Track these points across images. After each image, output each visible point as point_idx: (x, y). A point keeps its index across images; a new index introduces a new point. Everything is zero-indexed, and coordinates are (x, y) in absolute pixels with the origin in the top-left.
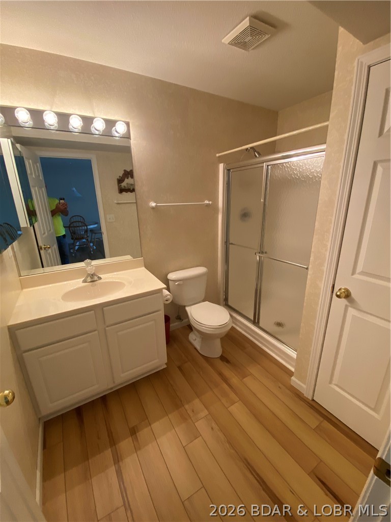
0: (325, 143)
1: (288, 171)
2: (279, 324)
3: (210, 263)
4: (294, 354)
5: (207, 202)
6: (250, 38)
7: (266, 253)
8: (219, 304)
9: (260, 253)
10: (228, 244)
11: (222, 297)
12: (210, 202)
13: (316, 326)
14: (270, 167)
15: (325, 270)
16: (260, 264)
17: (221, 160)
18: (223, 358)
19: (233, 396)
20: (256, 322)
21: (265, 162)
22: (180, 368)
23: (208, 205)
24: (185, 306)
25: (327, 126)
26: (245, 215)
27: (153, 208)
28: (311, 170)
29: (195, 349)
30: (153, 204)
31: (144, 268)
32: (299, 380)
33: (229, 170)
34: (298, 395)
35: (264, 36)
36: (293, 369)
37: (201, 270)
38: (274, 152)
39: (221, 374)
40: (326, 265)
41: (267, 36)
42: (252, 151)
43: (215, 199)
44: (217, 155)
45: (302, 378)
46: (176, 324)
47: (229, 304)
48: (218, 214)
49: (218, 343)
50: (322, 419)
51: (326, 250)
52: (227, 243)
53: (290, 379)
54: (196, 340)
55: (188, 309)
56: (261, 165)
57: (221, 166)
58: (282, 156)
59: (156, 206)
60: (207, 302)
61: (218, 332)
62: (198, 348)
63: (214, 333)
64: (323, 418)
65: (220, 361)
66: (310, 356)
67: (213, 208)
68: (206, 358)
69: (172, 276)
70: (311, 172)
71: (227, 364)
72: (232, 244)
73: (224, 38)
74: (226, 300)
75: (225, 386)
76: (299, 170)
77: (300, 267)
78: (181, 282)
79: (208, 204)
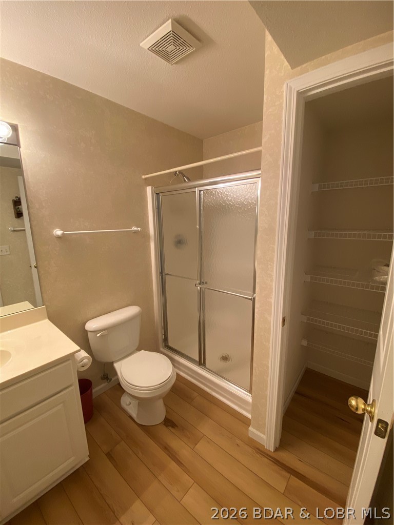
0: (260, 169)
1: (222, 196)
2: (225, 358)
3: (143, 300)
4: (248, 397)
5: (136, 229)
6: (172, 47)
7: (206, 283)
8: (156, 350)
9: (200, 284)
10: (164, 275)
11: (161, 337)
12: (139, 229)
13: (270, 365)
14: (202, 192)
15: (273, 302)
16: (201, 294)
17: (148, 182)
18: (169, 422)
19: (185, 478)
20: (202, 363)
21: (198, 187)
22: (109, 455)
23: (136, 232)
24: (112, 363)
25: (260, 152)
26: (179, 242)
27: (59, 237)
28: (245, 197)
29: (131, 417)
30: (59, 232)
31: (47, 320)
32: (257, 430)
33: (158, 194)
34: (258, 449)
35: (188, 48)
36: (249, 416)
37: (132, 310)
38: (202, 178)
39: (167, 449)
40: (273, 297)
41: (192, 50)
42: (180, 176)
43: (144, 224)
44: (143, 177)
45: (261, 428)
46: (103, 385)
47: (169, 344)
48: (149, 242)
49: (160, 404)
50: (288, 475)
51: (272, 281)
52: (162, 273)
53: (248, 430)
54: (130, 403)
55: (116, 365)
56: (193, 190)
57: (149, 189)
58: (210, 182)
59: (63, 234)
60: (143, 351)
61: (158, 393)
62: (134, 415)
63: (153, 395)
64: (288, 472)
65: (164, 428)
66: (266, 400)
67: (144, 235)
68: (145, 428)
69: (91, 325)
70: (246, 199)
71: (173, 430)
72: (168, 274)
73: (142, 42)
74: (166, 340)
75: (173, 465)
76: (233, 196)
77: (244, 297)
78: (105, 332)
79: (136, 230)
